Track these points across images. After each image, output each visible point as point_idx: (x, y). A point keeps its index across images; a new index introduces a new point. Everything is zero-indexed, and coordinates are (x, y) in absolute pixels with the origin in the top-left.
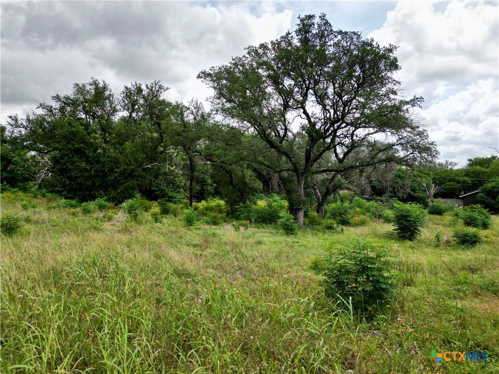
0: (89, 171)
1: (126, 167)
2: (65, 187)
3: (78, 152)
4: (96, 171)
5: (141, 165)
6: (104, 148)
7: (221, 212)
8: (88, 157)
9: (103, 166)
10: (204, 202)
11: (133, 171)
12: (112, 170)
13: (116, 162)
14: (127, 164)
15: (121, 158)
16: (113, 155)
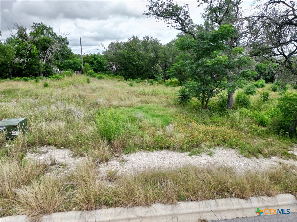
0: (134, 69)
1: (146, 68)
2: (127, 74)
3: (130, 63)
4: (136, 69)
5: (150, 67)
6: (138, 62)
7: (176, 83)
8: (133, 64)
9: (138, 68)
10: (169, 80)
11: (148, 69)
12: (141, 69)
13: (143, 66)
14: (146, 67)
15: (144, 65)
16: (142, 64)
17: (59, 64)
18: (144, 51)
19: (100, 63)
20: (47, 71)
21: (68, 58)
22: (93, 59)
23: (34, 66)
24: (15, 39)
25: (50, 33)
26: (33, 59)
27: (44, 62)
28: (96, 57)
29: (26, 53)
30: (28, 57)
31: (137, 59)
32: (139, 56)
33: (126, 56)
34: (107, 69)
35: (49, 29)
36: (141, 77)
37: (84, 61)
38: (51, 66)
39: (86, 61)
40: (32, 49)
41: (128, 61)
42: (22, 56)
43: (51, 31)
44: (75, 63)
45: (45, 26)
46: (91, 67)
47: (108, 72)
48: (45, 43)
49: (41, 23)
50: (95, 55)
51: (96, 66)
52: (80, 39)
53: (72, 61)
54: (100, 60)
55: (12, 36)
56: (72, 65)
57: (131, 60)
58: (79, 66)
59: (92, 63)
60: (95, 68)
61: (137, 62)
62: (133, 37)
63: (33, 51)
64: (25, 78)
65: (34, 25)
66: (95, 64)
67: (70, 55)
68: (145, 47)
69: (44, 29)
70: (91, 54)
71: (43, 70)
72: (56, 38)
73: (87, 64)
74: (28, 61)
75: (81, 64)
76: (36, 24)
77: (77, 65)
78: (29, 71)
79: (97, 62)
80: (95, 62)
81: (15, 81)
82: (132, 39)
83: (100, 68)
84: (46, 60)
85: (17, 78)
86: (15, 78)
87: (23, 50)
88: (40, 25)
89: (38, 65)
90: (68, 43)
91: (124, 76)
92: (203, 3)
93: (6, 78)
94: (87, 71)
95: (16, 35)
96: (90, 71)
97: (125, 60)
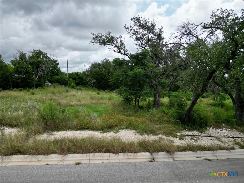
0: (105, 83)
4: (107, 83)
8: (105, 79)
17: (50, 80)
18: (113, 69)
19: (81, 79)
20: (39, 84)
21: (57, 74)
22: (76, 76)
23: (28, 80)
24: (17, 61)
25: (45, 57)
26: (28, 75)
27: (37, 77)
28: (78, 74)
29: (23, 70)
30: (24, 74)
31: (107, 75)
32: (110, 73)
33: (99, 73)
34: (87, 83)
35: (44, 54)
36: (111, 89)
37: (70, 77)
38: (42, 81)
39: (71, 77)
40: (28, 68)
41: (101, 77)
42: (20, 73)
43: (46, 56)
44: (62, 78)
45: (42, 52)
46: (74, 81)
47: (87, 85)
48: (39, 64)
49: (39, 50)
50: (77, 72)
51: (78, 81)
52: (67, 61)
53: (59, 77)
54: (81, 77)
55: (15, 59)
56: (59, 80)
57: (103, 76)
58: (65, 80)
59: (75, 79)
60: (77, 82)
61: (108, 78)
62: (106, 59)
63: (28, 69)
64: (20, 89)
65: (34, 51)
66: (77, 79)
67: (59, 73)
68: (114, 67)
69: (41, 54)
70: (75, 72)
71: (35, 83)
72: (50, 61)
73: (71, 79)
74: (25, 76)
75: (67, 80)
76: (35, 51)
77: (63, 80)
78: (24, 84)
79: (79, 78)
80: (77, 78)
81: (13, 91)
82: (105, 61)
83: (81, 83)
84: (39, 76)
85: (15, 89)
86: (13, 89)
87: (21, 68)
88: (38, 51)
89: (32, 80)
90: (58, 64)
91: (98, 88)
92: (133, 36)
93: (7, 89)
94: (70, 85)
95: (18, 59)
96: (73, 84)
97: (99, 76)
